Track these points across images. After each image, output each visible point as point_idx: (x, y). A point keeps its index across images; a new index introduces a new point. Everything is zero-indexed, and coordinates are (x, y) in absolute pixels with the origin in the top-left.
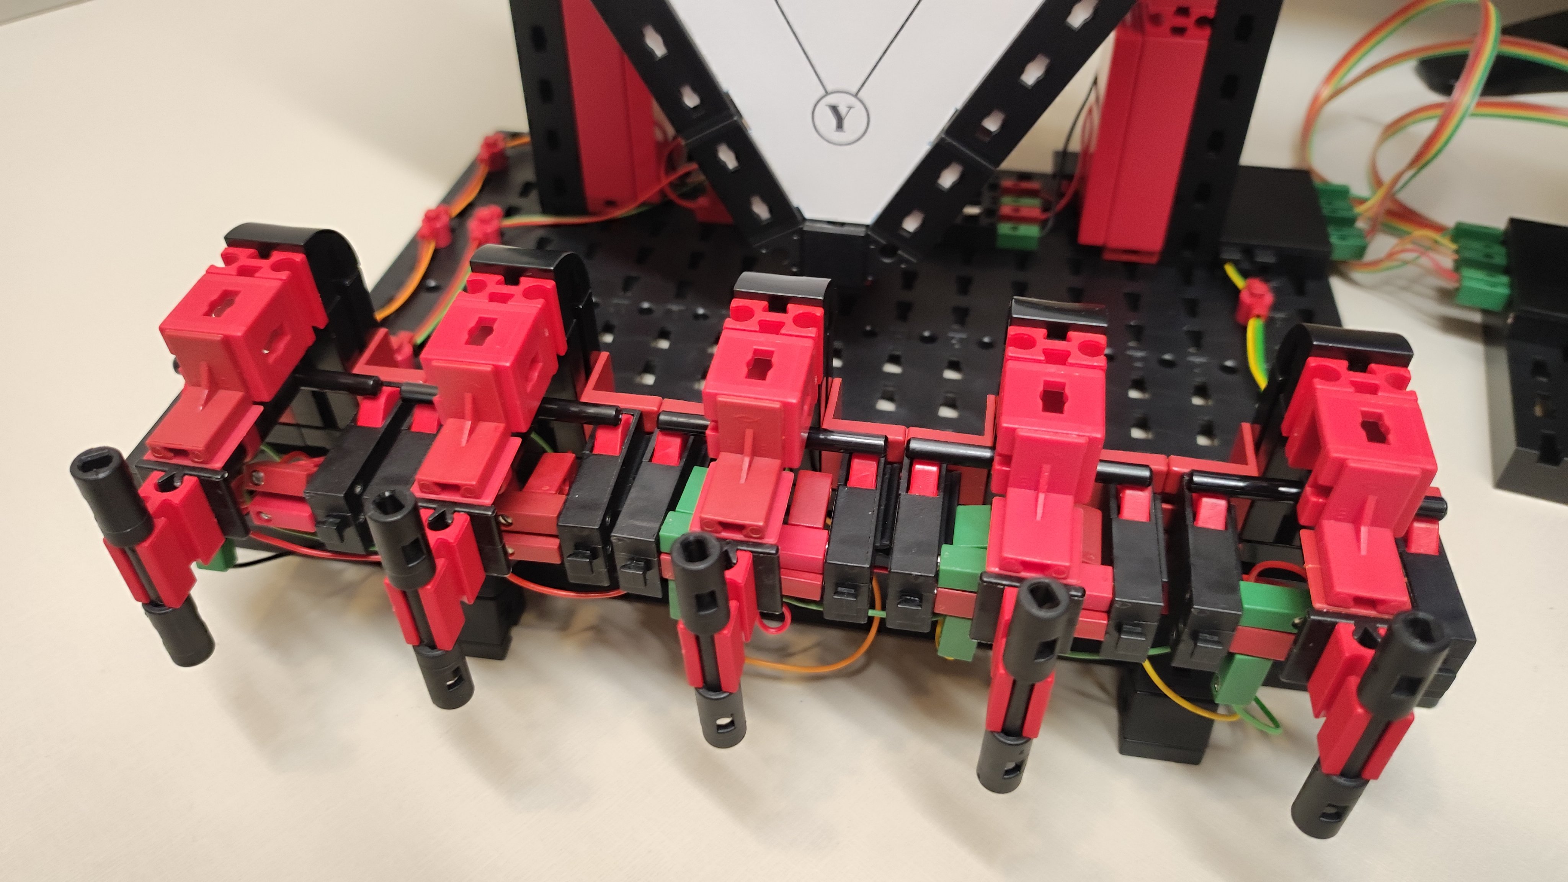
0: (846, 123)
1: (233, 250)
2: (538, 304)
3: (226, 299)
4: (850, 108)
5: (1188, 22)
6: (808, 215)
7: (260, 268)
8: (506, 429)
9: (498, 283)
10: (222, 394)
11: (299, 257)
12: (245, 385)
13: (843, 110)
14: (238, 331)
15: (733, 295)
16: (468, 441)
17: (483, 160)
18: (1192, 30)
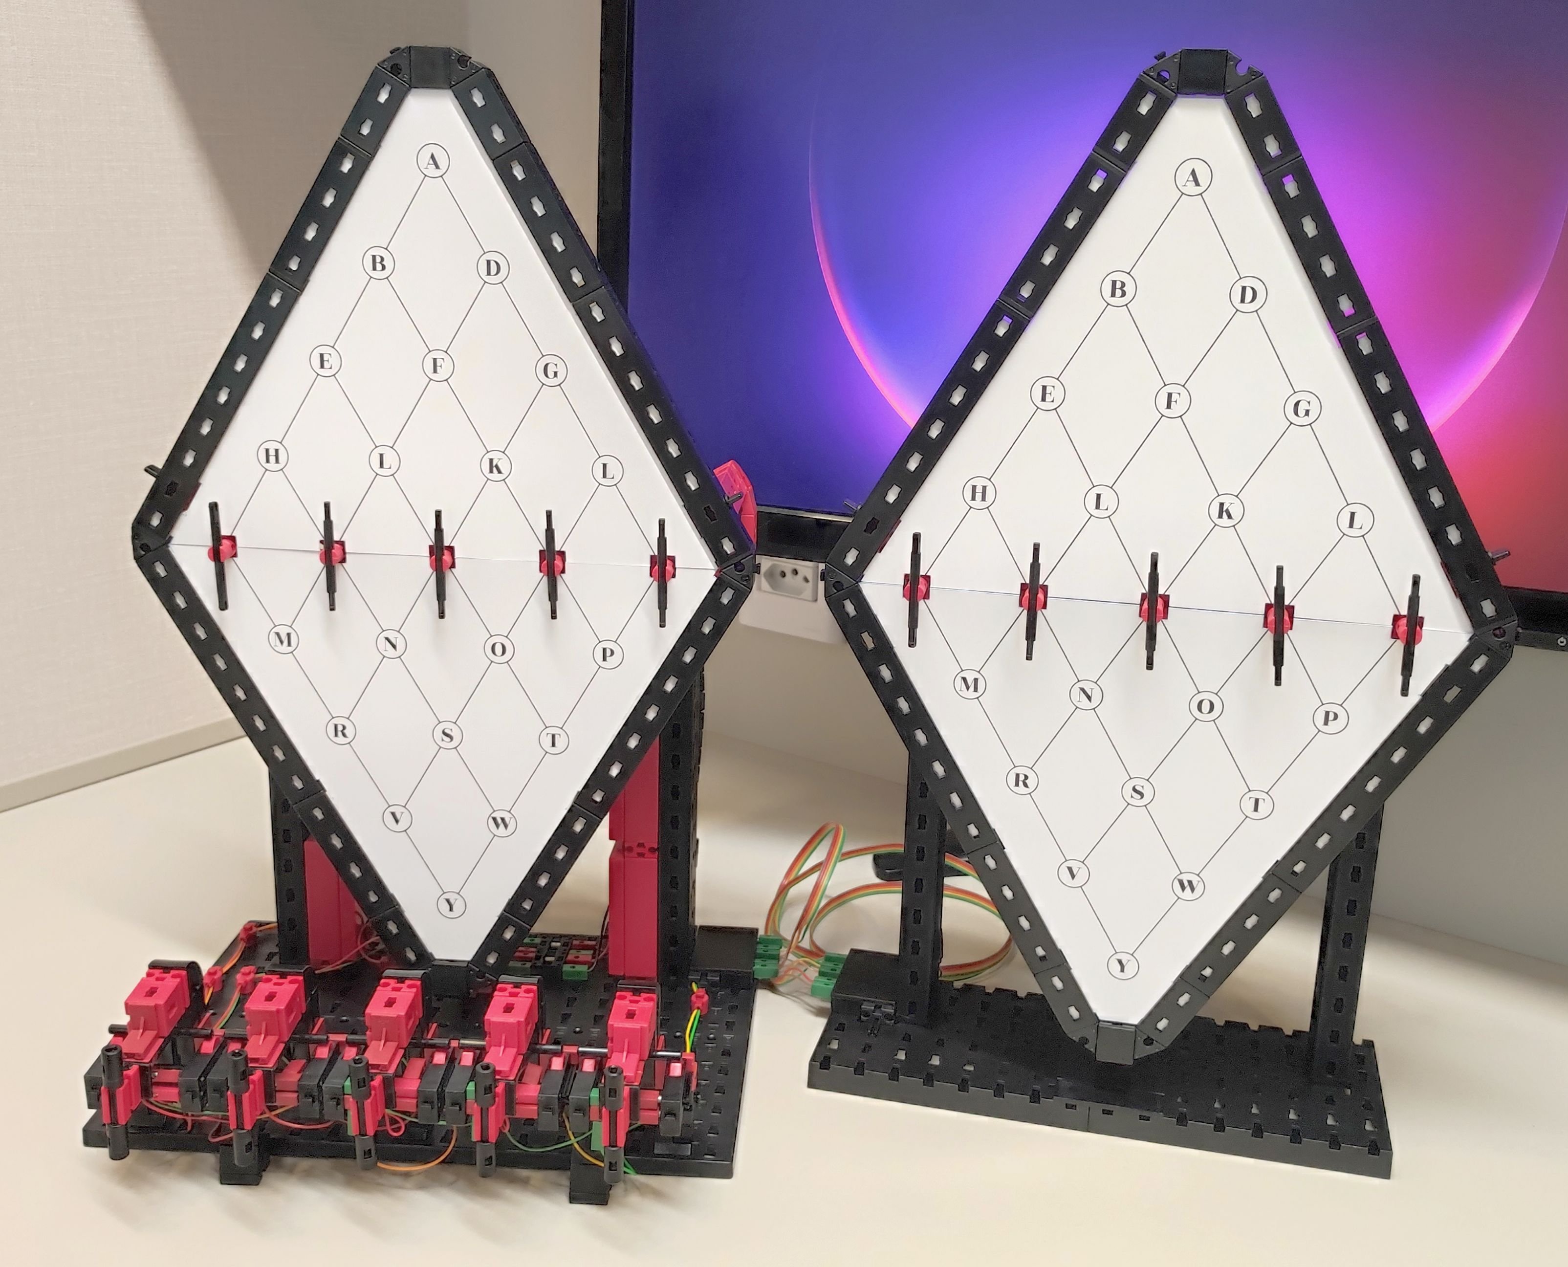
0: (454, 908)
1: (151, 971)
2: (296, 986)
3: (152, 992)
4: (456, 900)
5: (645, 851)
6: (437, 957)
7: (166, 977)
8: (279, 1039)
9: (278, 978)
10: (147, 1032)
11: (184, 973)
12: (159, 1029)
13: (452, 901)
14: (161, 1002)
15: (381, 978)
16: (263, 1042)
17: (242, 939)
18: (648, 854)
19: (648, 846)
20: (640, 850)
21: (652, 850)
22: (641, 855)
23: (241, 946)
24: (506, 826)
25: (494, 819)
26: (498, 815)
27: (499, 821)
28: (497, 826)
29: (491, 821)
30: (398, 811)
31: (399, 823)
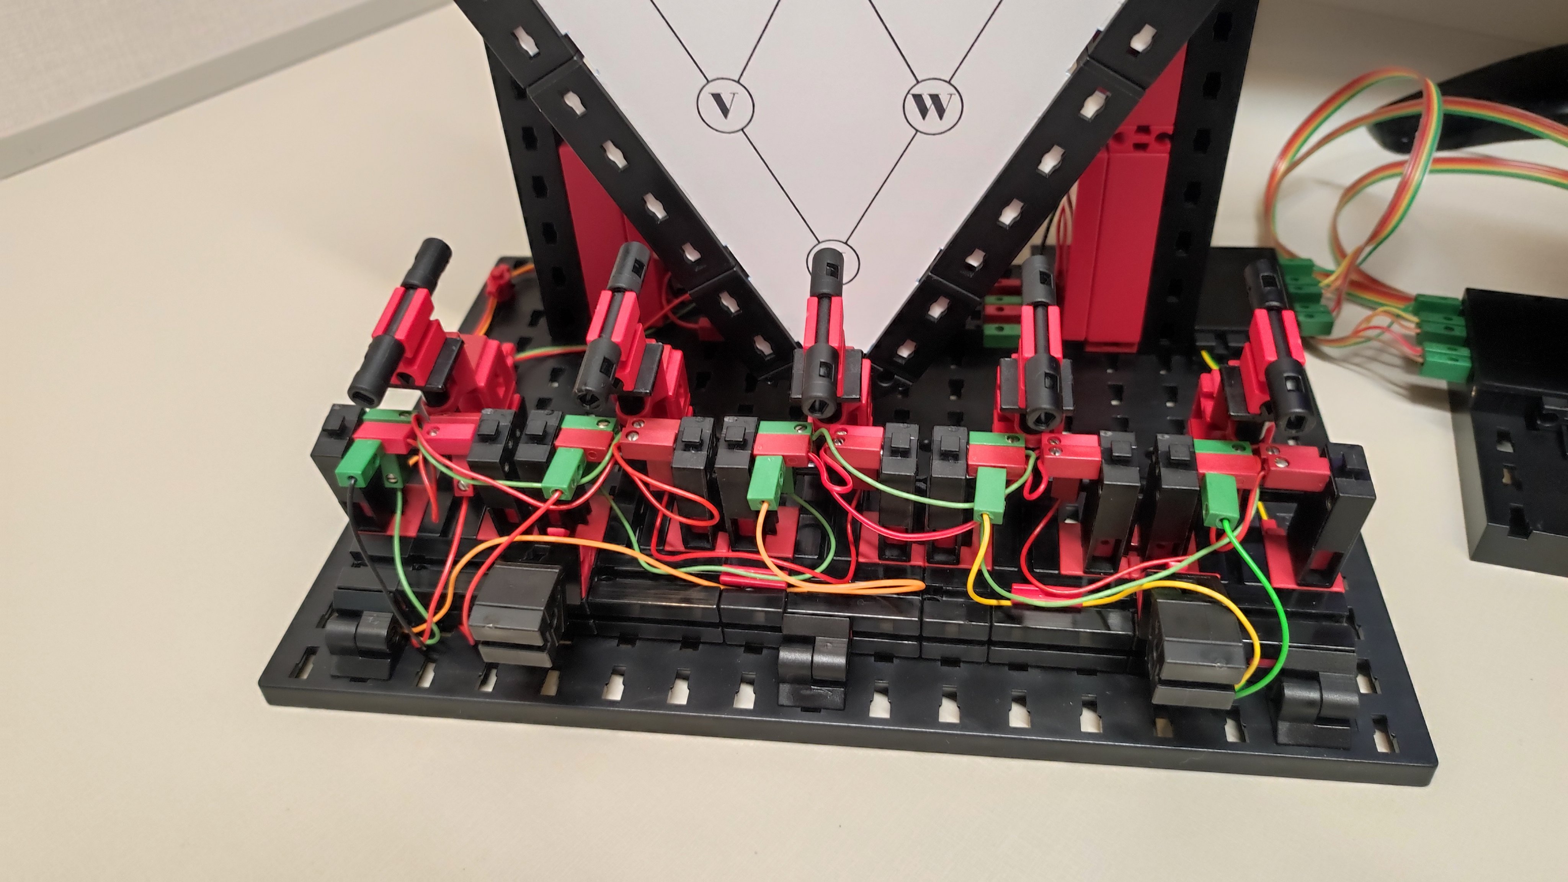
5: (1149, 139)
17: (490, 293)
18: (1154, 145)
19: (1157, 129)
20: (1143, 138)
21: (1161, 137)
22: (1141, 147)
23: (491, 305)
24: (941, 112)
25: (918, 98)
26: (924, 90)
27: (928, 102)
28: (924, 111)
29: (911, 103)
30: (726, 90)
31: (730, 115)
